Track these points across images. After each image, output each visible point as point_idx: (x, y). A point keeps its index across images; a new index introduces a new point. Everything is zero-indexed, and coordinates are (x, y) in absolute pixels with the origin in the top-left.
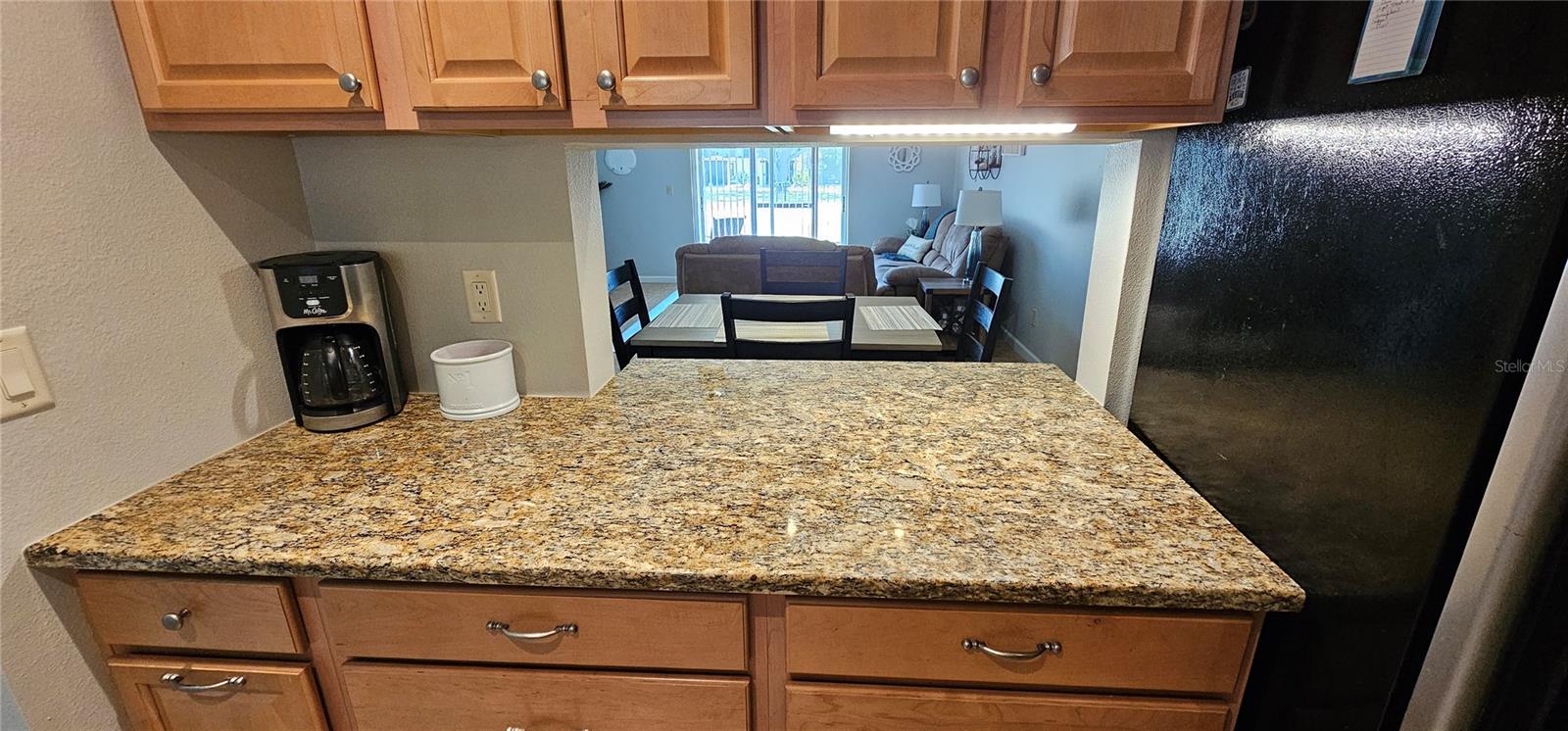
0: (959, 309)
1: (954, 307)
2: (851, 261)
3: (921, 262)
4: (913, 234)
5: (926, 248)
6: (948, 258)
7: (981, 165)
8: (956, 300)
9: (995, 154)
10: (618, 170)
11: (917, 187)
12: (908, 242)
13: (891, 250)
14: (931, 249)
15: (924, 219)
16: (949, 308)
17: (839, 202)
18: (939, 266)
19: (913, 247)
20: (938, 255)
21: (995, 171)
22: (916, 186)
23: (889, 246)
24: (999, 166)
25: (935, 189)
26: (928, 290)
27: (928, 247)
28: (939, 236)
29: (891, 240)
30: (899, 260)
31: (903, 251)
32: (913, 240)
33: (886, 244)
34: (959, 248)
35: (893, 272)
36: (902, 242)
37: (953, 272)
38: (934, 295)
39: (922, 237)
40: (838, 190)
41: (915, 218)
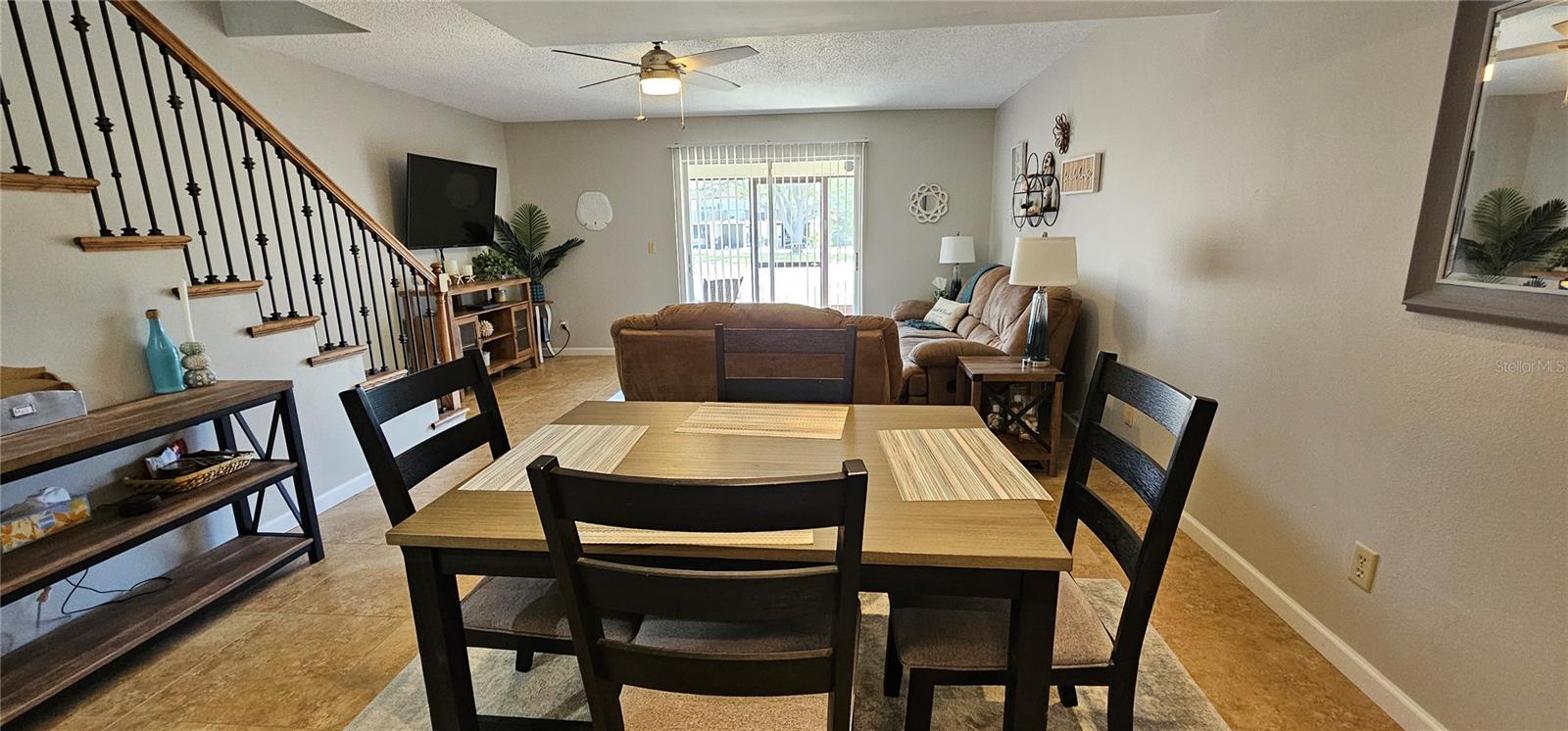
0: (1018, 398)
1: (1009, 397)
2: (863, 338)
3: (955, 331)
4: (941, 295)
5: (960, 313)
6: (994, 326)
7: (1031, 209)
8: (1012, 387)
9: (1050, 194)
10: (591, 225)
11: (945, 240)
12: (936, 306)
13: (916, 315)
14: (966, 314)
15: (954, 278)
16: (1002, 398)
17: (851, 263)
18: (979, 338)
19: (943, 312)
20: (978, 322)
21: (1050, 216)
22: (943, 239)
23: (914, 311)
24: (1056, 209)
25: (968, 242)
26: (975, 375)
27: (963, 313)
28: (976, 300)
29: (916, 303)
30: (927, 329)
31: (931, 316)
32: (942, 303)
33: (910, 308)
34: (1010, 313)
35: (923, 348)
36: (929, 306)
37: (1004, 344)
38: (984, 383)
39: (954, 299)
40: (850, 251)
41: (945, 277)
